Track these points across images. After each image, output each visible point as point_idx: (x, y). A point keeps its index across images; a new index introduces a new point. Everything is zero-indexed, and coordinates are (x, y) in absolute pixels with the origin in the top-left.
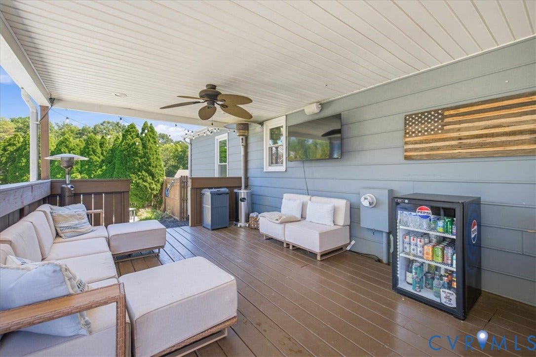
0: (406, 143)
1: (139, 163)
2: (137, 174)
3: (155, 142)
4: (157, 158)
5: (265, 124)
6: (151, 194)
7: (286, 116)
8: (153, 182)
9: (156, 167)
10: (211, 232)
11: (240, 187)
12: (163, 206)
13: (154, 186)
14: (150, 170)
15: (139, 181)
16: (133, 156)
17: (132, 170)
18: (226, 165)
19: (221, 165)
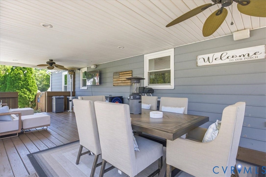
0: (114, 81)
1: (22, 84)
2: (20, 90)
3: (32, 73)
4: (33, 82)
5: (81, 69)
6: (29, 101)
7: (87, 67)
8: (30, 94)
9: (32, 86)
10: (55, 114)
11: (70, 96)
12: (36, 107)
13: (31, 96)
14: (28, 88)
15: (22, 94)
16: (18, 80)
17: (17, 88)
18: (67, 86)
19: (65, 86)
